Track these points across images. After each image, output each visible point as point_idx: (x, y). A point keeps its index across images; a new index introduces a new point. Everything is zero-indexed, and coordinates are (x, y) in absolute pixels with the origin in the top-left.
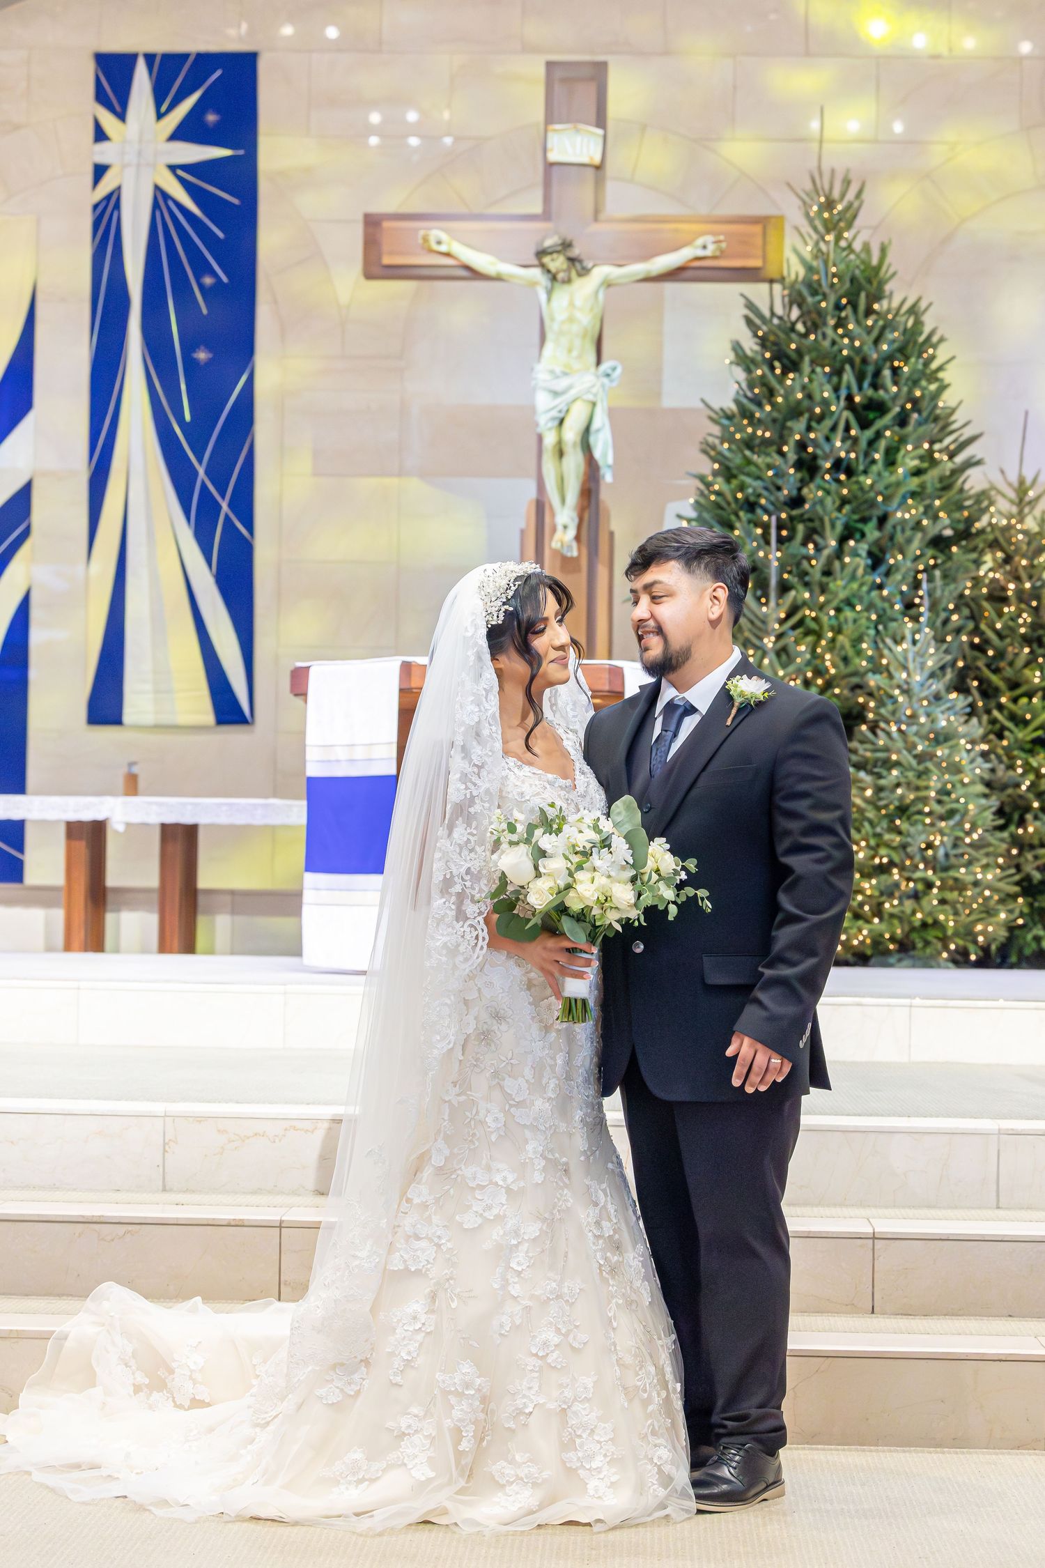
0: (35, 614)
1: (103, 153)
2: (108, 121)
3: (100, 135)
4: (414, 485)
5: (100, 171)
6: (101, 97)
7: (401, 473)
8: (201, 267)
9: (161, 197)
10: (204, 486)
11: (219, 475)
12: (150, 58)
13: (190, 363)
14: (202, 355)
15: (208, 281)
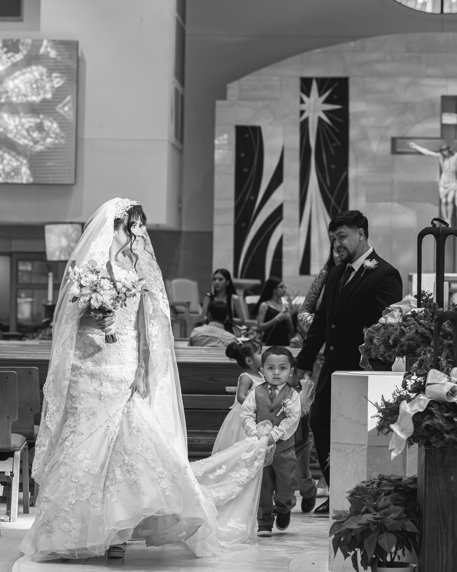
0: (285, 242)
1: (303, 107)
2: (305, 98)
3: (302, 102)
4: (396, 205)
5: (302, 112)
6: (302, 90)
7: (392, 201)
8: (332, 141)
9: (320, 120)
10: (334, 205)
11: (338, 201)
12: (317, 79)
13: (329, 168)
14: (333, 167)
15: (334, 144)
